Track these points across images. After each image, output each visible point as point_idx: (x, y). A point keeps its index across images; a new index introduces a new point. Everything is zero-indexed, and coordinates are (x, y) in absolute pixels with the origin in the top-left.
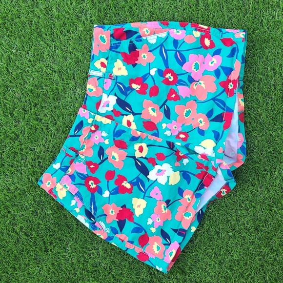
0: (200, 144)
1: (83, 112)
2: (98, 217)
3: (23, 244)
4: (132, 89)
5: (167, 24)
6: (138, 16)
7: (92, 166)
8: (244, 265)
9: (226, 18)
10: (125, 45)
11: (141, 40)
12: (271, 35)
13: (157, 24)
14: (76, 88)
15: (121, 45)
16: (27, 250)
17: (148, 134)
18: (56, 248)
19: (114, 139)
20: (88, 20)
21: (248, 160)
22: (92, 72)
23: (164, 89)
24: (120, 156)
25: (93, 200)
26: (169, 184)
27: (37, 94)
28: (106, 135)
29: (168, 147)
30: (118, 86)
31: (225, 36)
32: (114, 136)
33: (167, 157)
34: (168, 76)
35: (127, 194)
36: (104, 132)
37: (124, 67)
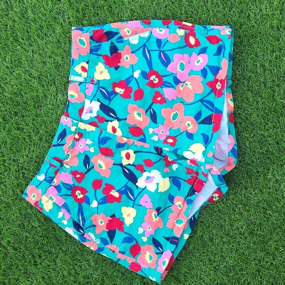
0: (189, 149)
1: (65, 120)
2: (87, 228)
3: (11, 258)
4: (116, 93)
5: (149, 23)
6: (118, 15)
7: (78, 176)
8: (240, 271)
9: (211, 14)
10: (105, 48)
11: (122, 42)
12: (259, 29)
13: (138, 23)
14: (57, 94)
15: (102, 47)
16: (16, 264)
17: (134, 140)
18: (46, 261)
19: (99, 147)
20: (66, 22)
21: (240, 162)
22: (72, 78)
23: (149, 92)
24: (106, 164)
25: (81, 211)
26: (159, 191)
27: (17, 102)
28: (91, 142)
29: (156, 152)
30: (101, 91)
31: (211, 33)
32: (99, 144)
33: (155, 163)
34: (153, 78)
35: (115, 203)
36: (88, 139)
37: (107, 70)
